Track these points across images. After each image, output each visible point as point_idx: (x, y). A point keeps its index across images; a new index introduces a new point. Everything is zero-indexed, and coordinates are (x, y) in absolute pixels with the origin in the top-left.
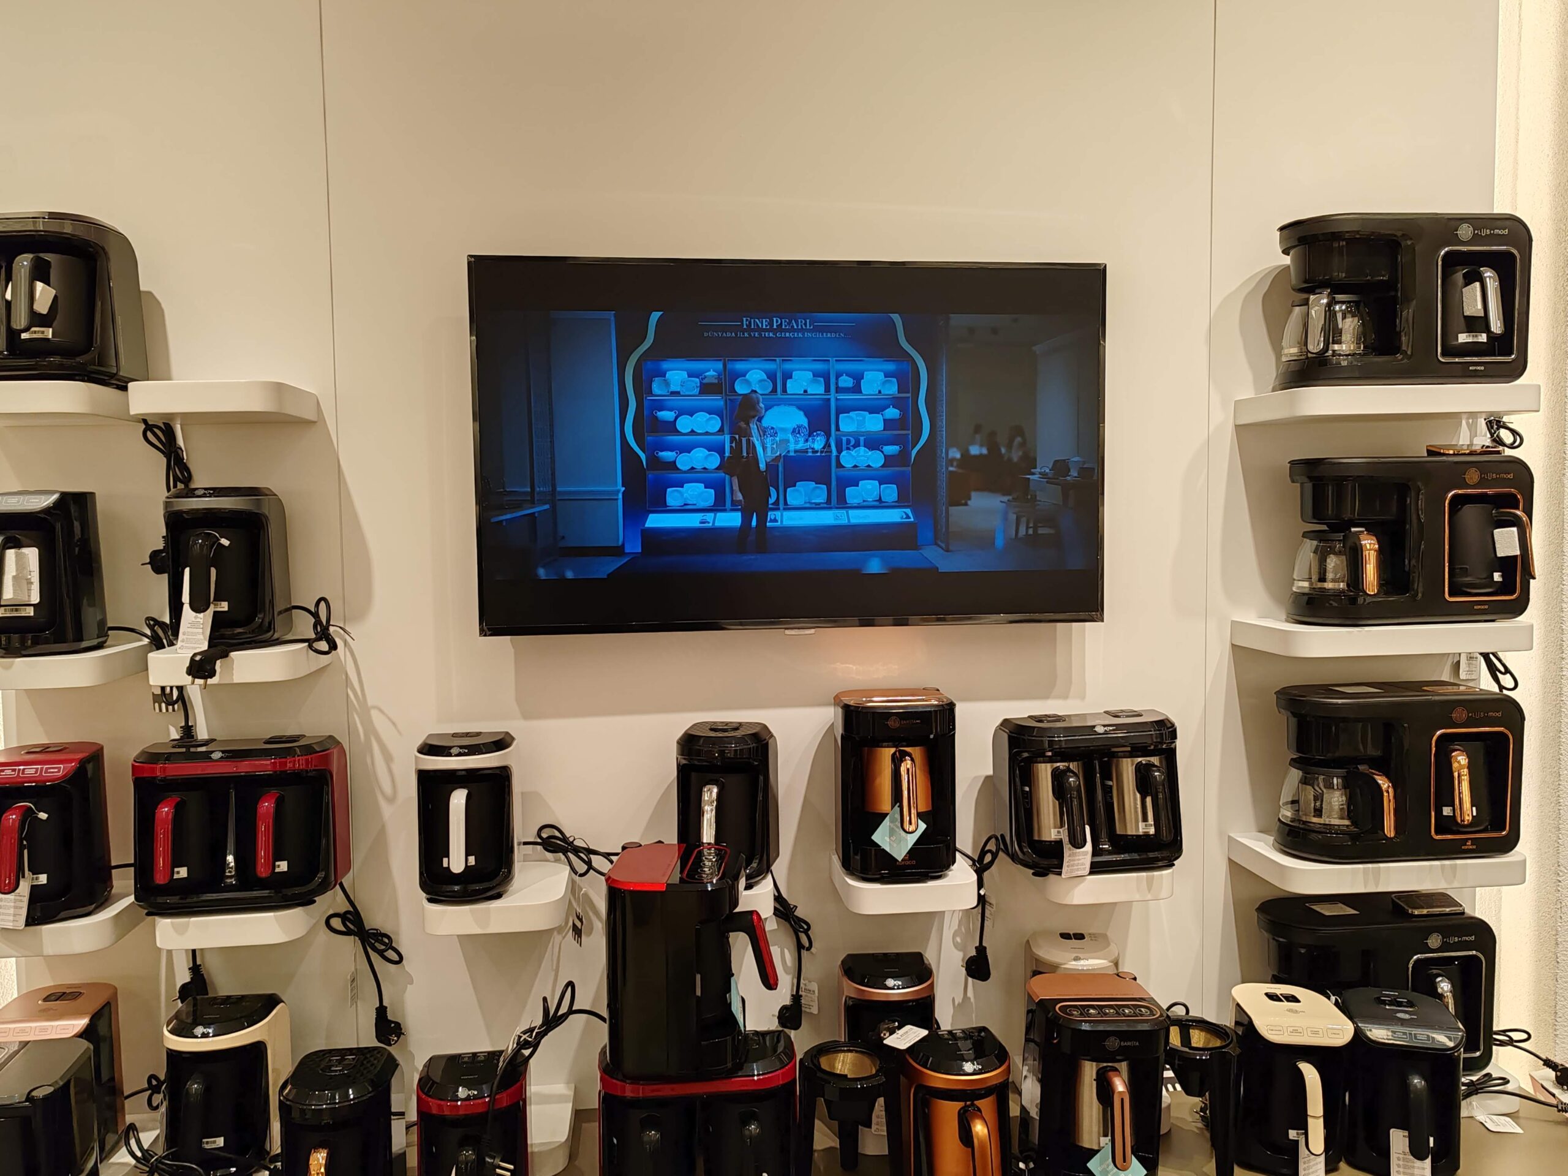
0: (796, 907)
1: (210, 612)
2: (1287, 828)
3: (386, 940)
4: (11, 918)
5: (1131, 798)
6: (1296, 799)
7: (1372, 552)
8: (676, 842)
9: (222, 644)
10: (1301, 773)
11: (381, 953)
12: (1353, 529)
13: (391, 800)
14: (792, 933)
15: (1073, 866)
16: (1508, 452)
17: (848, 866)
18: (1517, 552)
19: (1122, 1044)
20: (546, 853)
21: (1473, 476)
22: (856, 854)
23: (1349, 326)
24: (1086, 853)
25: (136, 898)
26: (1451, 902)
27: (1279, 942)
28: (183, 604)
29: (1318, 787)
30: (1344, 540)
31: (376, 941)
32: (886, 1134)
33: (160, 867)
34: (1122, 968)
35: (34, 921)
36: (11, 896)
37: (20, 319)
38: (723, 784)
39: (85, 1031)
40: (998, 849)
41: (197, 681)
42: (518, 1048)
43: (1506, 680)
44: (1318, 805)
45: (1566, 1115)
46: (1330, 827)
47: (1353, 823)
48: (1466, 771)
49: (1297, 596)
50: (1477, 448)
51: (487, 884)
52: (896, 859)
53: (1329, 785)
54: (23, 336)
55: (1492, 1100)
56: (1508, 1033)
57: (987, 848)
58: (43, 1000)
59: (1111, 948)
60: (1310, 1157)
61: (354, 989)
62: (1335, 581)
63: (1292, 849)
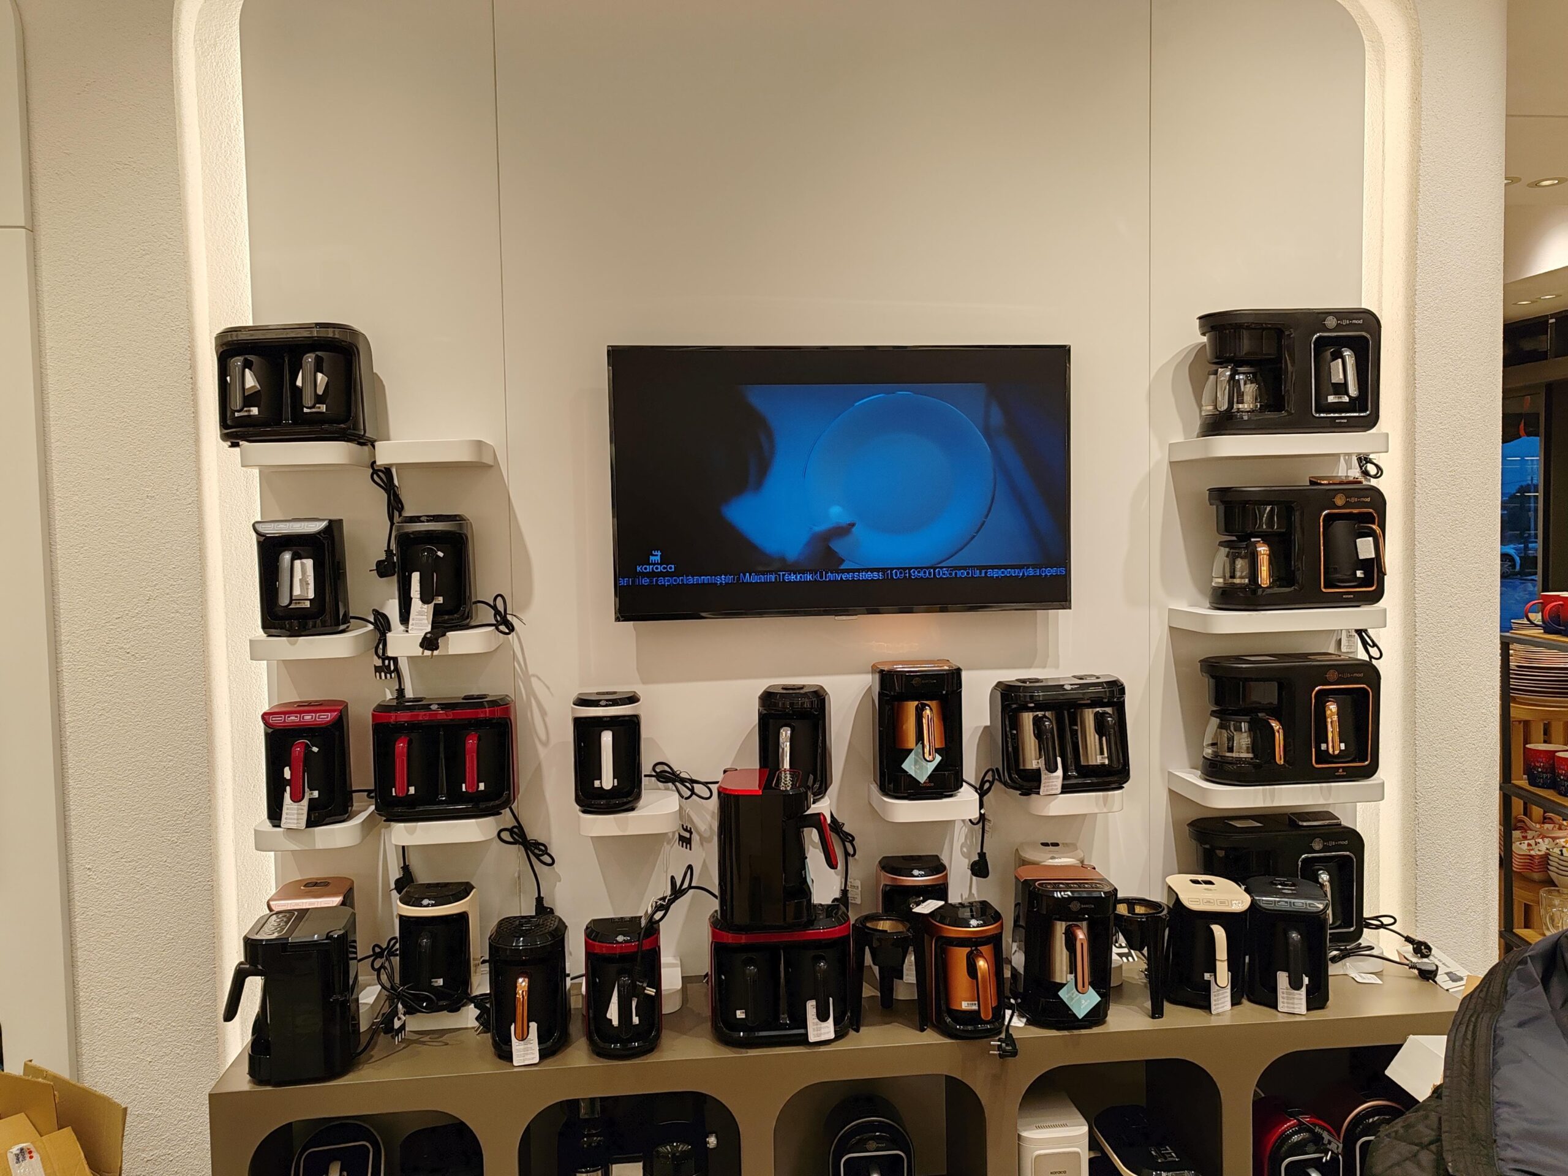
0: (843, 824)
1: (432, 604)
2: (1209, 762)
3: (543, 848)
4: (295, 821)
5: (1092, 738)
6: (1215, 742)
7: (1265, 556)
8: (758, 767)
9: (443, 627)
10: (1218, 720)
11: (538, 857)
12: (1253, 540)
13: (545, 744)
14: (842, 843)
15: (1048, 786)
16: (1373, 482)
17: (885, 790)
18: (1373, 556)
19: (1083, 906)
20: (659, 783)
21: (1340, 500)
22: (889, 783)
23: (1249, 390)
24: (1058, 777)
25: (376, 809)
26: (1329, 815)
27: (1204, 848)
28: (411, 599)
29: (1231, 731)
30: (1247, 548)
31: (536, 848)
32: (915, 982)
33: (397, 787)
34: (1086, 863)
35: (311, 823)
36: (295, 806)
37: (308, 399)
38: (794, 727)
39: (343, 903)
40: (994, 779)
41: (428, 653)
42: (654, 913)
43: (1374, 652)
44: (1231, 742)
45: (1416, 971)
46: (1239, 760)
47: (1256, 757)
48: (1336, 716)
49: (1215, 589)
50: (1351, 479)
51: (625, 800)
52: (919, 782)
53: (1239, 729)
54: (305, 410)
55: (1360, 961)
56: (1380, 919)
57: (986, 779)
58: (305, 886)
59: (1079, 851)
60: (1218, 991)
61: (520, 884)
62: (1241, 577)
63: (1212, 777)
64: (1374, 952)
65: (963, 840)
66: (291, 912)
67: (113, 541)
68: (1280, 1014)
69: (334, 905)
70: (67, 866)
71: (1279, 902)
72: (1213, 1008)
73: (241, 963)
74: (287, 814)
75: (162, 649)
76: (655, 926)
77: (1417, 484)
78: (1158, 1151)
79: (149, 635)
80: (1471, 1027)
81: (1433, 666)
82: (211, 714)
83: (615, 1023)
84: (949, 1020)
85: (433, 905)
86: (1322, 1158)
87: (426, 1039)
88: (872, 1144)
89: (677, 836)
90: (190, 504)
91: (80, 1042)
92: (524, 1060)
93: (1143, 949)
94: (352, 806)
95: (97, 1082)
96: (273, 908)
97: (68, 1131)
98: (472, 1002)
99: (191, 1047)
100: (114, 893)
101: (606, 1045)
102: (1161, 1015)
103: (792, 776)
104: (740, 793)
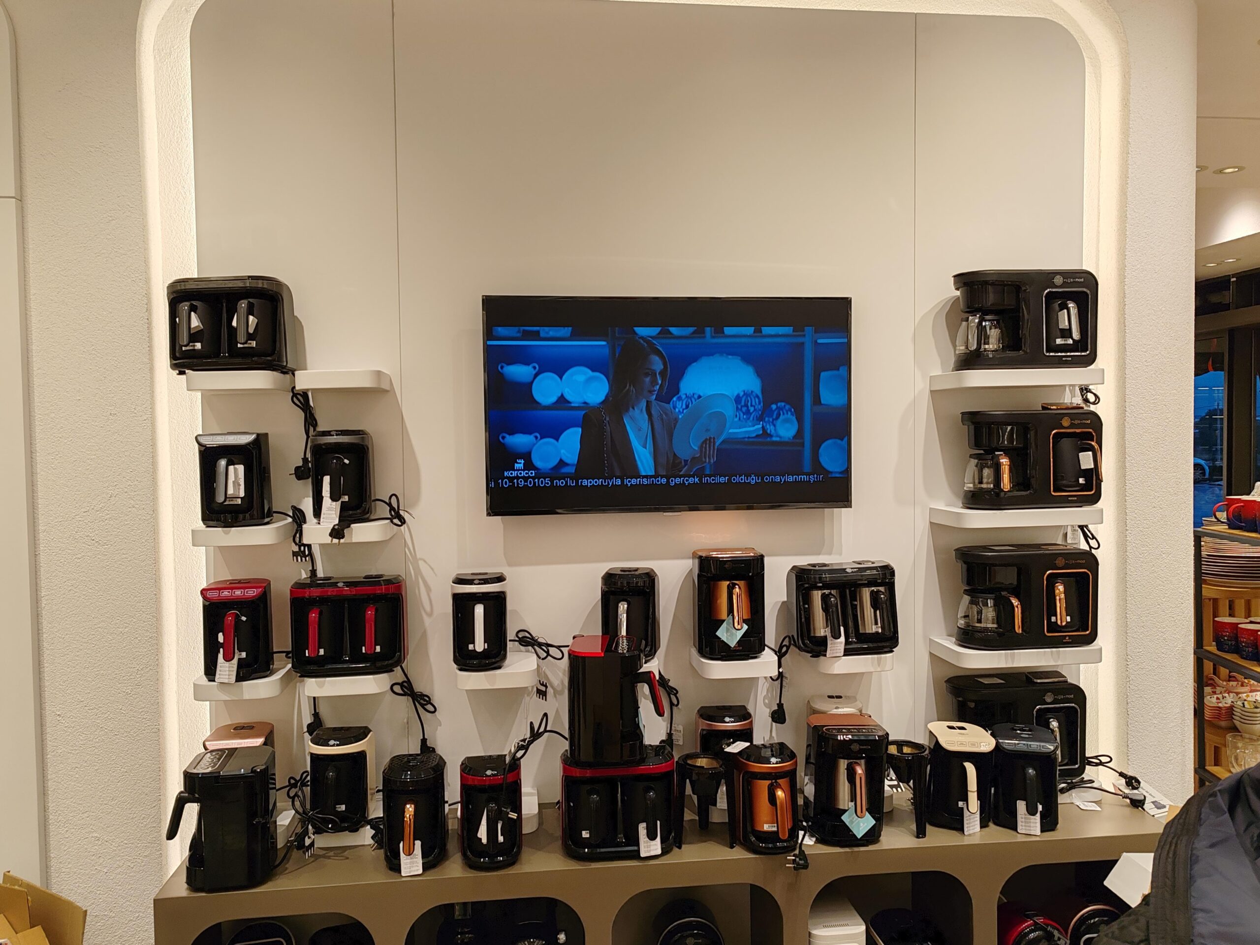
0: (669, 680)
1: (340, 502)
2: (962, 631)
3: (427, 699)
4: (227, 677)
5: (869, 611)
6: (967, 614)
7: (1006, 466)
8: (601, 634)
9: (348, 520)
10: (969, 597)
11: (423, 706)
12: (997, 453)
13: (430, 615)
14: (666, 694)
15: (833, 650)
16: (1092, 408)
17: (702, 653)
18: (1092, 466)
19: (861, 747)
20: (521, 647)
21: (1066, 422)
22: (706, 647)
23: (994, 334)
24: (841, 643)
25: (292, 667)
26: (1058, 674)
27: (958, 700)
28: (323, 497)
29: (980, 606)
30: (992, 459)
31: (421, 699)
32: (726, 808)
33: (310, 649)
34: (863, 712)
35: (240, 678)
36: (227, 664)
37: (241, 337)
38: (630, 601)
39: (265, 744)
40: (790, 644)
41: (336, 541)
42: (516, 752)
43: (1093, 543)
44: (979, 617)
45: (1128, 801)
46: (986, 629)
47: (1000, 626)
48: (1063, 595)
49: (967, 493)
50: (1075, 405)
51: (494, 660)
52: (731, 647)
53: (986, 605)
54: (239, 345)
55: (1083, 792)
56: (1099, 758)
57: (784, 644)
58: (234, 729)
59: (858, 702)
60: (969, 816)
61: (408, 728)
62: (988, 483)
63: (965, 643)
64: (1094, 785)
65: (765, 693)
66: (222, 750)
67: (82, 450)
68: (1019, 835)
69: (258, 745)
70: (41, 712)
71: (1018, 744)
72: (966, 829)
73: (182, 792)
74: (220, 671)
75: (120, 537)
76: (517, 762)
77: (1127, 410)
79: (110, 526)
80: (1173, 848)
81: (1141, 554)
82: (159, 589)
83: (484, 841)
84: (753, 839)
85: (338, 745)
87: (331, 854)
88: (690, 940)
89: (535, 689)
90: (145, 420)
91: (50, 857)
92: (410, 872)
94: (273, 664)
95: (63, 889)
96: (208, 747)
97: (38, 930)
98: (368, 824)
99: (139, 861)
100: (79, 735)
101: (477, 859)
102: (924, 835)
103: (628, 641)
104: (586, 655)
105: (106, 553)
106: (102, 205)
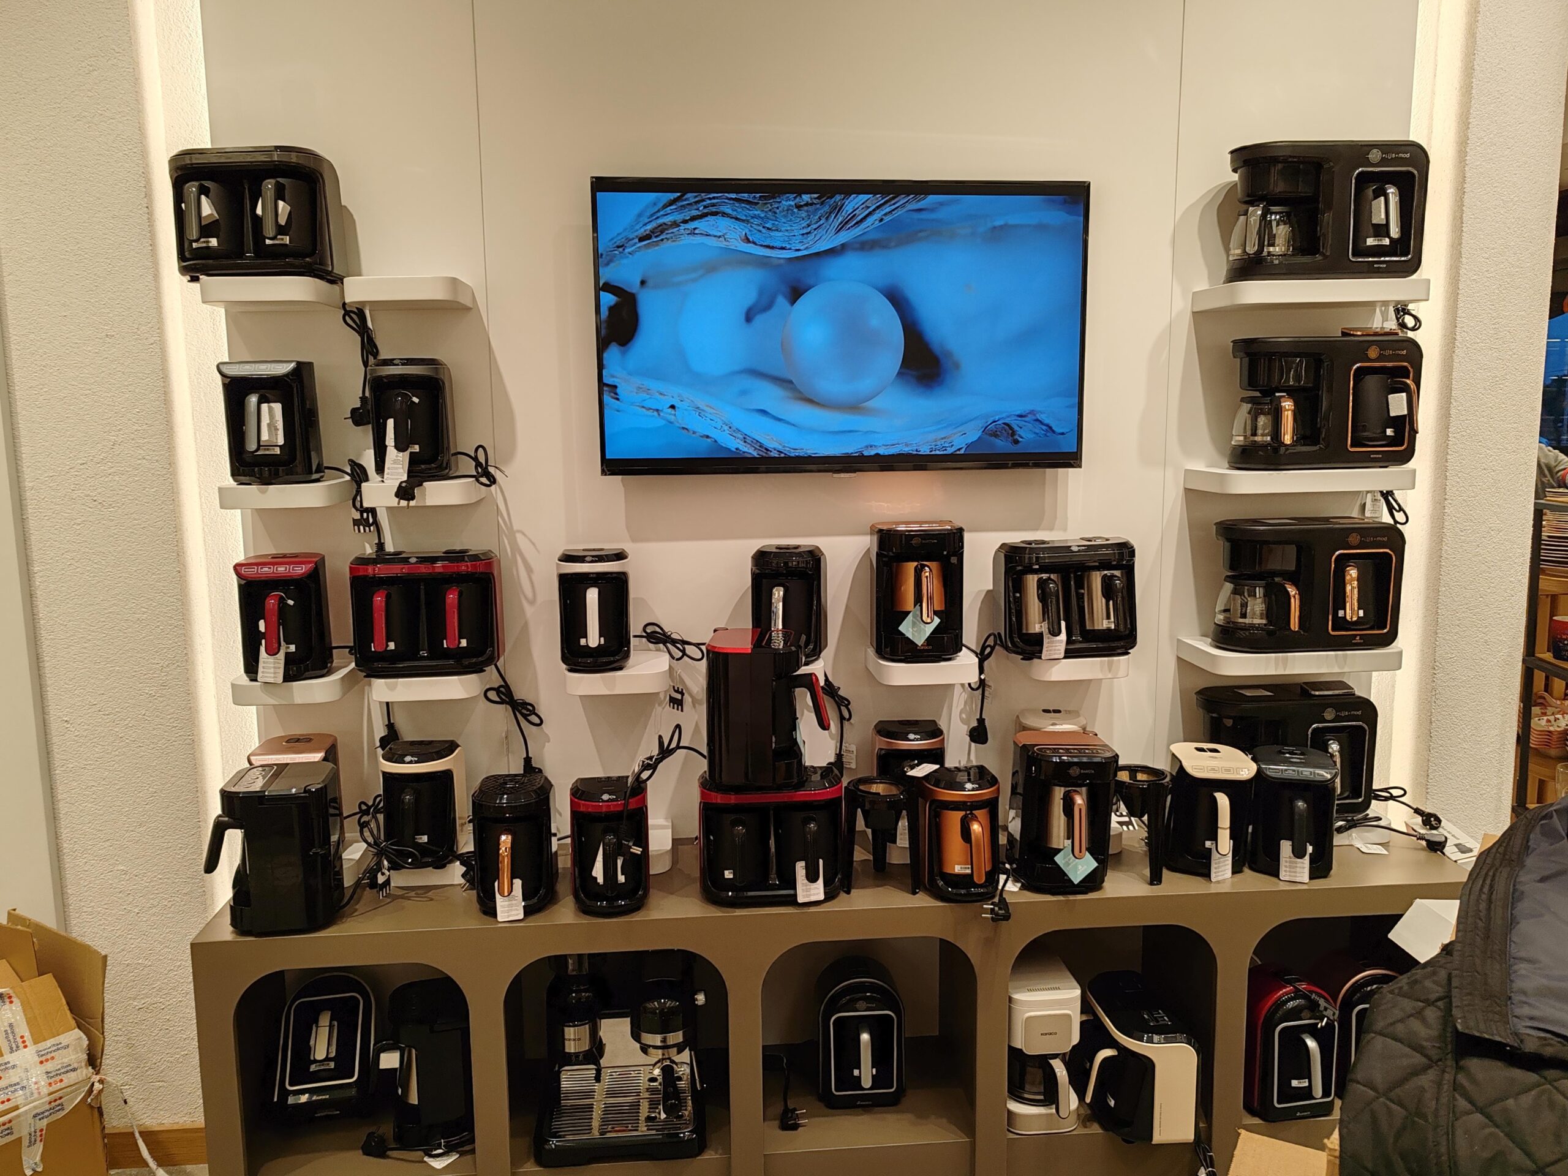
0: (839, 688)
1: (408, 453)
2: (1221, 628)
3: (531, 708)
4: (272, 675)
5: (1099, 602)
6: (1228, 607)
7: (1290, 412)
8: (751, 627)
9: (420, 477)
10: (1232, 585)
11: (525, 717)
12: (1277, 394)
13: (532, 602)
14: (836, 706)
15: (1050, 650)
16: (1410, 334)
17: (881, 653)
18: (1406, 412)
19: (1083, 771)
20: (650, 645)
21: (1373, 353)
22: (886, 647)
23: (1282, 232)
24: (1061, 641)
25: (356, 665)
26: (1342, 685)
27: (1212, 717)
28: (386, 446)
29: (1244, 596)
30: (1271, 402)
31: (523, 708)
32: (908, 846)
33: (376, 643)
34: (1088, 729)
35: (288, 677)
36: (271, 659)
37: (269, 230)
38: (788, 587)
39: (325, 759)
40: (995, 644)
41: (404, 503)
42: (641, 772)
43: (1400, 517)
44: (1244, 610)
45: (1424, 843)
46: (1252, 626)
47: (1270, 622)
48: (1356, 583)
49: (1235, 448)
50: (1386, 330)
51: (612, 659)
52: (917, 645)
53: (1253, 594)
54: (268, 242)
55: (1367, 832)
56: (1390, 791)
57: (987, 644)
58: (286, 742)
59: (1081, 718)
60: (1219, 858)
61: (508, 744)
62: (1263, 435)
63: (1223, 644)
64: (1381, 823)
65: (962, 706)
66: (270, 766)
67: (73, 383)
68: (1281, 883)
69: (317, 760)
70: (44, 718)
71: (1286, 770)
72: (1213, 875)
73: (220, 816)
74: (264, 668)
75: (130, 497)
76: (643, 785)
77: (1458, 337)
78: (1150, 1014)
79: (115, 483)
80: (1488, 882)
81: (1462, 531)
82: (184, 566)
83: (600, 880)
84: (941, 883)
85: (416, 762)
86: (1318, 1024)
87: (413, 894)
88: (861, 1004)
89: (668, 697)
90: (152, 344)
91: (67, 893)
92: (509, 916)
93: (1143, 816)
94: (332, 662)
95: (85, 932)
96: (254, 762)
97: (49, 978)
98: (458, 860)
99: (178, 899)
100: (94, 746)
101: (593, 903)
102: (1160, 882)
103: (784, 636)
104: (729, 651)
105: (113, 518)
106: (79, 50)
